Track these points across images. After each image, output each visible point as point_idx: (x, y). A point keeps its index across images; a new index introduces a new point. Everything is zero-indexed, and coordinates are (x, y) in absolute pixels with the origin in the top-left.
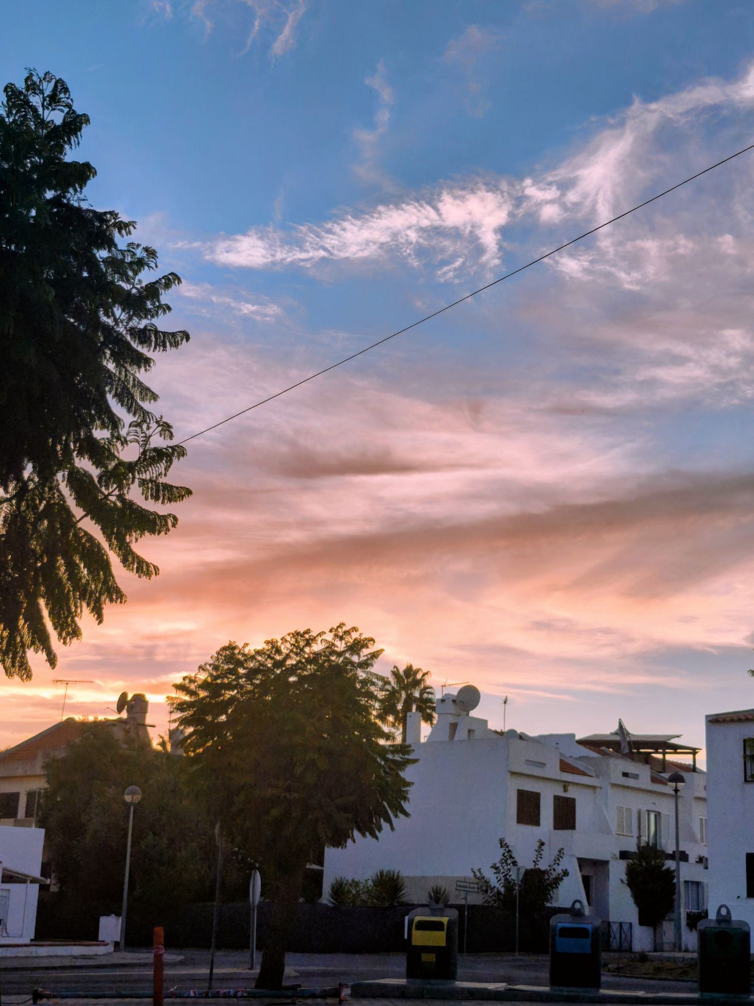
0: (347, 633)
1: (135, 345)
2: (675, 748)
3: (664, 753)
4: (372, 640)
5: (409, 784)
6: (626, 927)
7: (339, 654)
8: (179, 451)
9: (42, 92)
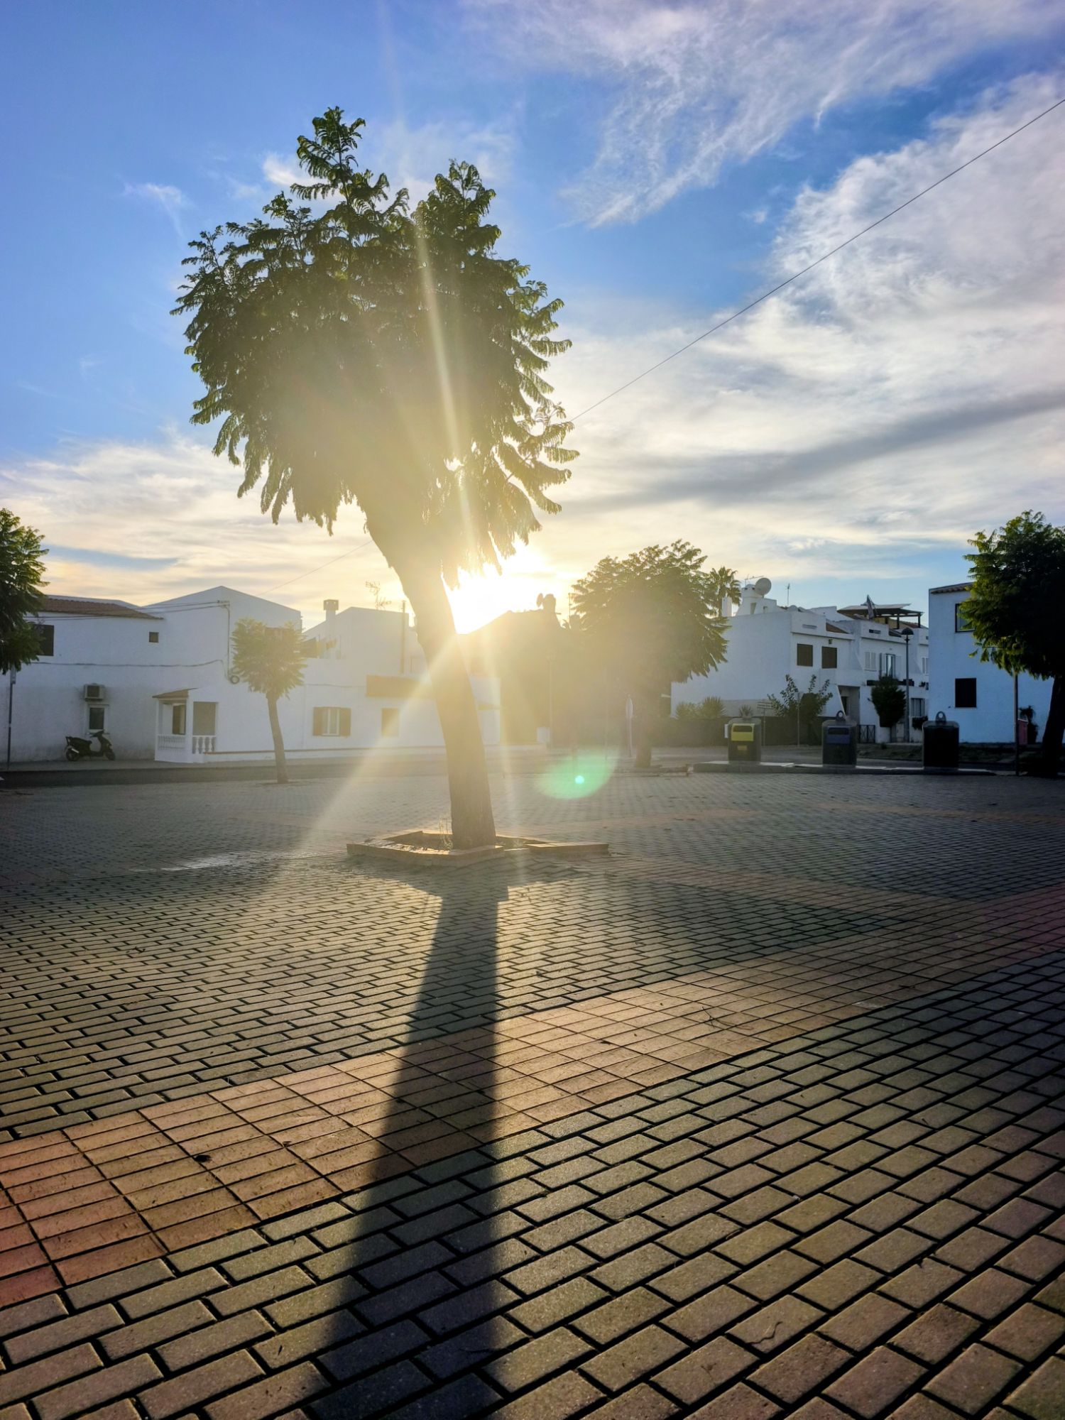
0: (683, 546)
1: (535, 353)
2: (907, 613)
3: (898, 616)
4: (699, 550)
5: (725, 642)
6: (871, 728)
7: (678, 561)
8: (569, 426)
9: (461, 177)
